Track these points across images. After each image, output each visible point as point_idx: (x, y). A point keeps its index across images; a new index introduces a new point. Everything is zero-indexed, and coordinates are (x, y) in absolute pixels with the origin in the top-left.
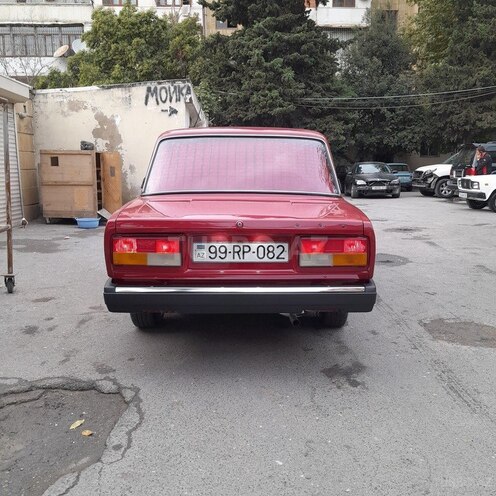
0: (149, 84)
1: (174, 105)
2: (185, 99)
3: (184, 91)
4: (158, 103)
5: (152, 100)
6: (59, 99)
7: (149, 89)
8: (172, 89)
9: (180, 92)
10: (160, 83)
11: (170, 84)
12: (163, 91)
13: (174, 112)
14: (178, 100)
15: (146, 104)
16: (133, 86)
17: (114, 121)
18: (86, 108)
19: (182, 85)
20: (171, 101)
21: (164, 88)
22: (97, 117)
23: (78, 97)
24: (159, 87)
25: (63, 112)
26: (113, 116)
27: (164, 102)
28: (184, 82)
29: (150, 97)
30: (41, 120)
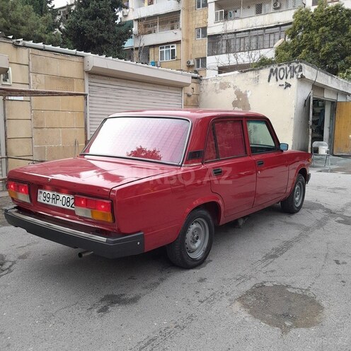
0: (272, 67)
1: (289, 81)
2: (297, 76)
3: (297, 70)
4: (277, 80)
5: (273, 78)
6: (214, 82)
7: (272, 70)
8: (288, 69)
9: (294, 71)
10: (279, 65)
11: (287, 66)
12: (282, 71)
13: (288, 85)
14: (292, 77)
15: (269, 81)
16: (261, 69)
17: (246, 95)
18: (230, 87)
19: (296, 65)
20: (286, 78)
21: (283, 68)
22: (236, 93)
23: (225, 80)
24: (279, 68)
25: (216, 90)
26: (246, 91)
27: (282, 79)
28: (297, 63)
29: (272, 76)
30: (203, 96)
